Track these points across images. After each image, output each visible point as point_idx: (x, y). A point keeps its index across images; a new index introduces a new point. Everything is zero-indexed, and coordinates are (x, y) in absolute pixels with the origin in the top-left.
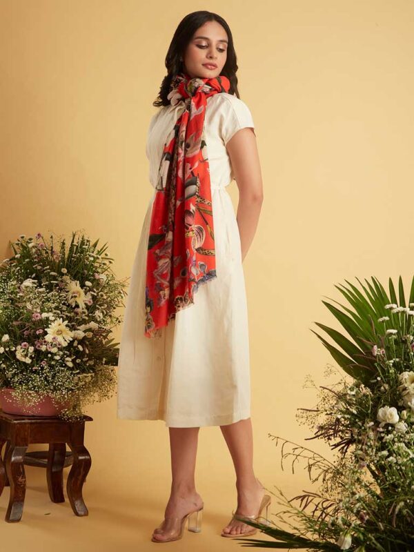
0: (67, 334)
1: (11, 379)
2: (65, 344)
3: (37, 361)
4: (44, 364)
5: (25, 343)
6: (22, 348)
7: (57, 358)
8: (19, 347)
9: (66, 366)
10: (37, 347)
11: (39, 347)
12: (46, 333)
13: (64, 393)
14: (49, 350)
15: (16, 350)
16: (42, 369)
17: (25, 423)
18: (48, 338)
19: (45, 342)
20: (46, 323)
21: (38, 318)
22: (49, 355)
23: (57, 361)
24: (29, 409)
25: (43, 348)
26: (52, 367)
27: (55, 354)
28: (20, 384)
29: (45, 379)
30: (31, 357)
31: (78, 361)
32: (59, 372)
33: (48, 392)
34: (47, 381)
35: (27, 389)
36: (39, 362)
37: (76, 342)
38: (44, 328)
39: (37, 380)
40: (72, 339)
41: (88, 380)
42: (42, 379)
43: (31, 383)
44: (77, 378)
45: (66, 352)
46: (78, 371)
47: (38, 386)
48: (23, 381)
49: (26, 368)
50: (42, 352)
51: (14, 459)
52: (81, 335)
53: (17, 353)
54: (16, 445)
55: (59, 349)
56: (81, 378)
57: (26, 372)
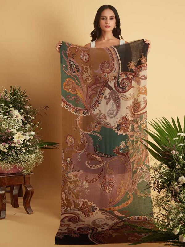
0: (22, 138)
2: (22, 142)
4: (13, 152)
5: (4, 143)
6: (3, 145)
7: (18, 148)
8: (1, 145)
10: (9, 144)
11: (11, 144)
12: (13, 138)
13: (23, 164)
14: (15, 145)
17: (5, 177)
18: (15, 140)
19: (14, 142)
20: (12, 134)
21: (10, 132)
22: (16, 148)
23: (19, 150)
25: (13, 145)
26: (16, 152)
30: (7, 149)
31: (27, 149)
32: (19, 155)
33: (15, 164)
34: (15, 159)
35: (6, 163)
36: (11, 151)
37: (26, 141)
38: (12, 136)
39: (10, 159)
40: (24, 140)
41: (32, 157)
42: (13, 158)
43: (8, 160)
44: (27, 157)
45: (22, 146)
46: (28, 154)
47: (11, 161)
48: (3, 159)
49: (5, 153)
50: (12, 147)
51: (1, 192)
52: (28, 138)
53: (1, 148)
54: (1, 186)
55: (19, 144)
56: (29, 157)
57: (5, 155)
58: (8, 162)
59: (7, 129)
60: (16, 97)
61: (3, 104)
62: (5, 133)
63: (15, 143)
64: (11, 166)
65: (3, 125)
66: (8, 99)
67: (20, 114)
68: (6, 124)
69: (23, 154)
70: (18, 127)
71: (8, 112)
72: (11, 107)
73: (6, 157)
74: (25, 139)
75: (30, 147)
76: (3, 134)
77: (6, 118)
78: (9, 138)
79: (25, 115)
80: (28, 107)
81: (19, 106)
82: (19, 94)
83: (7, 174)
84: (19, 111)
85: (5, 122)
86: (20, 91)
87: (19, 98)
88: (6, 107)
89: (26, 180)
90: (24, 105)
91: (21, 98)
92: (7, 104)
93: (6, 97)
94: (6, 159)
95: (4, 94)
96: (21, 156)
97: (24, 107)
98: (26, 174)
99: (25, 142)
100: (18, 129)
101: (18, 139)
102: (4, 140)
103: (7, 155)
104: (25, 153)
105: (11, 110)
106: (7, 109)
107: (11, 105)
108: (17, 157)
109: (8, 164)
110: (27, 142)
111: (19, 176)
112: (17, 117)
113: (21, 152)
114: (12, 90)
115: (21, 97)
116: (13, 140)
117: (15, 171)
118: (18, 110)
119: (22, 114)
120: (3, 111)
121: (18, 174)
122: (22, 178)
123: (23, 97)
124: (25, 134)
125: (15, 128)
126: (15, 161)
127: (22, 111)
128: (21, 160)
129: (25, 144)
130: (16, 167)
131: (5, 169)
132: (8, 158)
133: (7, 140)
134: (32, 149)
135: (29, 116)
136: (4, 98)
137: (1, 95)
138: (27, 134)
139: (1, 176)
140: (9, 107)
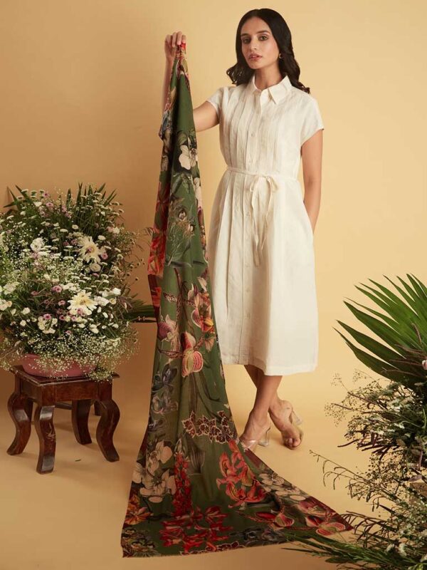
0: (90, 303)
1: (34, 346)
2: (89, 313)
3: (61, 330)
4: (68, 333)
5: (47, 315)
6: (44, 319)
7: (82, 326)
8: (41, 319)
9: (91, 332)
10: (60, 318)
11: (62, 318)
12: (69, 304)
13: (92, 359)
15: (38, 321)
16: (67, 337)
17: (51, 386)
18: (73, 308)
19: (69, 314)
20: (68, 295)
22: (75, 325)
23: (83, 329)
24: (56, 375)
25: (68, 319)
26: (75, 334)
27: (80, 323)
28: (44, 350)
29: (71, 346)
30: (54, 327)
31: (104, 327)
32: (84, 339)
33: (74, 359)
35: (52, 356)
36: (63, 331)
39: (63, 347)
40: (95, 308)
44: (103, 343)
45: (91, 319)
46: (104, 337)
47: (63, 353)
48: (47, 349)
50: (66, 323)
51: (42, 416)
52: (105, 302)
53: (39, 324)
54: (44, 404)
55: (83, 317)
56: (108, 344)
57: (50, 340)
58: (57, 355)
59: (56, 284)
61: (56, 225)
62: (52, 292)
63: (74, 315)
64: (63, 365)
65: (46, 275)
66: (70, 214)
67: (97, 244)
69: (94, 338)
72: (77, 231)
73: (54, 345)
74: (98, 306)
76: (46, 295)
78: (59, 304)
79: (107, 247)
80: (116, 230)
81: (95, 227)
82: (96, 201)
84: (95, 239)
87: (98, 210)
88: (64, 230)
91: (102, 210)
92: (66, 223)
93: (65, 210)
95: (59, 202)
96: (88, 341)
99: (99, 311)
100: (84, 282)
101: (80, 307)
103: (55, 339)
104: (97, 335)
105: (75, 237)
106: (66, 234)
107: (75, 227)
108: (79, 343)
109: (57, 360)
110: (103, 311)
112: (88, 251)
113: (87, 333)
114: (83, 193)
115: (103, 207)
116: (69, 308)
117: (75, 373)
118: (91, 238)
119: (101, 245)
120: (57, 239)
122: (93, 386)
124: (100, 292)
126: (72, 352)
127: (101, 238)
128: (88, 352)
129: (99, 316)
130: (75, 365)
131: (50, 369)
132: (56, 346)
133: (55, 308)
134: (116, 326)
135: (116, 249)
136: (59, 210)
137: (52, 205)
138: (105, 294)
139: (42, 383)
140: (72, 230)
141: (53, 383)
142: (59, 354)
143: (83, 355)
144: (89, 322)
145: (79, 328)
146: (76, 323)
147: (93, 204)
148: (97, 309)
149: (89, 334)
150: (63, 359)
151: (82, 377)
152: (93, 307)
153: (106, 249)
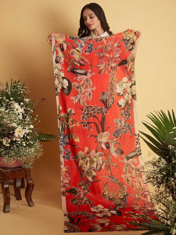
0: (23, 132)
1: (1, 153)
2: (22, 136)
3: (12, 144)
4: (15, 146)
5: (6, 138)
6: (5, 140)
7: (19, 143)
8: (4, 140)
11: (12, 139)
12: (15, 133)
13: (24, 158)
14: (16, 140)
15: (2, 141)
16: (14, 148)
17: (8, 171)
18: (16, 134)
19: (15, 137)
20: (14, 129)
21: (11, 126)
22: (17, 142)
25: (14, 139)
26: (17, 146)
27: (19, 141)
28: (5, 155)
29: (15, 152)
30: (9, 144)
31: (28, 143)
32: (20, 149)
33: (17, 158)
34: (16, 153)
35: (8, 157)
37: (26, 134)
38: (13, 131)
39: (12, 153)
40: (24, 134)
41: (32, 151)
42: (14, 152)
43: (10, 154)
44: (28, 150)
45: (22, 140)
46: (28, 147)
47: (13, 155)
49: (7, 148)
50: (14, 141)
51: (5, 186)
52: (28, 131)
53: (3, 142)
54: (5, 180)
55: (20, 138)
56: (30, 151)
57: (7, 149)
58: (10, 156)
59: (9, 123)
60: (16, 90)
61: (5, 98)
63: (17, 137)
64: (13, 161)
65: (5, 120)
66: (9, 93)
67: (20, 107)
68: (8, 118)
70: (19, 121)
71: (10, 106)
72: (12, 101)
73: (9, 151)
75: (30, 141)
76: (5, 129)
77: (7, 112)
78: (11, 132)
79: (24, 108)
80: (27, 100)
81: (19, 99)
82: (19, 87)
83: (10, 168)
84: (19, 104)
85: (6, 116)
86: (19, 84)
87: (19, 91)
88: (8, 100)
89: (27, 173)
90: (23, 97)
91: (21, 91)
92: (8, 97)
93: (7, 91)
94: (9, 154)
95: (5, 87)
96: (22, 150)
97: (24, 100)
98: (27, 168)
99: (25, 136)
100: (18, 123)
101: (19, 134)
102: (6, 134)
103: (9, 149)
104: (25, 147)
105: (12, 104)
106: (8, 102)
107: (12, 99)
108: (18, 151)
109: (10, 159)
110: (27, 136)
111: (21, 169)
112: (17, 110)
114: (13, 83)
115: (21, 89)
116: (14, 134)
117: (17, 165)
119: (22, 107)
120: (5, 105)
121: (20, 168)
122: (23, 171)
123: (23, 90)
124: (25, 127)
125: (15, 122)
126: (16, 155)
127: (22, 103)
128: (22, 155)
129: (25, 138)
130: (17, 161)
131: (8, 163)
133: (9, 135)
134: (32, 143)
135: (28, 109)
136: (5, 91)
137: (3, 89)
138: (27, 128)
139: (5, 170)
140: (10, 100)
141: (9, 170)
142: (11, 156)
143: (20, 156)
144: (22, 141)
145: (18, 144)
146: (17, 141)
147: (17, 88)
148: (25, 135)
149: (22, 146)
150: (13, 158)
151: (20, 167)
152: (23, 134)
153: (24, 109)
